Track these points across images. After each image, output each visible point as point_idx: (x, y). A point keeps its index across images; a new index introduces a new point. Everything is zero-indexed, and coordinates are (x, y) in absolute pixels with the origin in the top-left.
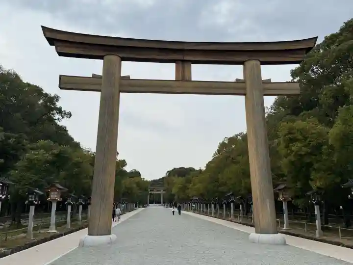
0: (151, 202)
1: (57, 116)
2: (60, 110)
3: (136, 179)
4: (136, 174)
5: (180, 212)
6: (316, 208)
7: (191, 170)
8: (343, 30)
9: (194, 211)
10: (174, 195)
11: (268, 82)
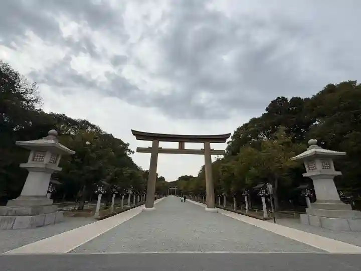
0: (170, 194)
1: (128, 153)
2: (129, 150)
3: (163, 182)
4: (162, 179)
5: (185, 200)
6: (234, 199)
7: (191, 177)
8: (250, 122)
9: (191, 199)
10: (181, 191)
11: (213, 150)
